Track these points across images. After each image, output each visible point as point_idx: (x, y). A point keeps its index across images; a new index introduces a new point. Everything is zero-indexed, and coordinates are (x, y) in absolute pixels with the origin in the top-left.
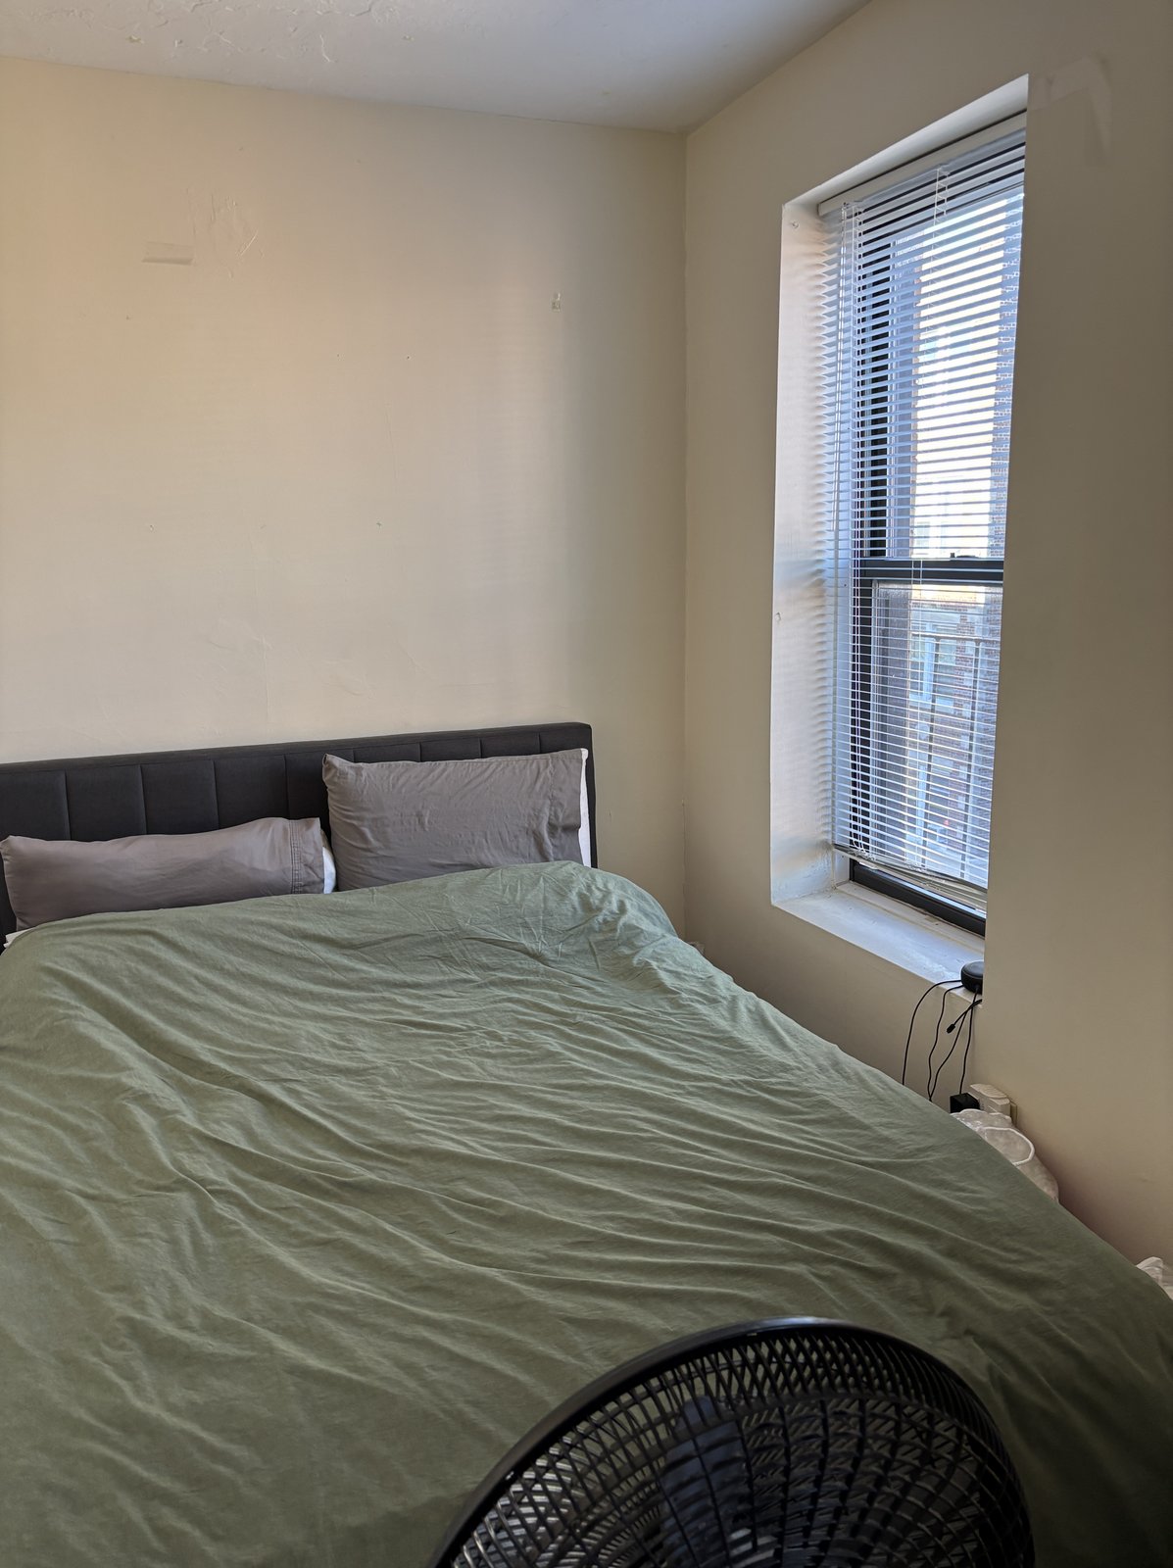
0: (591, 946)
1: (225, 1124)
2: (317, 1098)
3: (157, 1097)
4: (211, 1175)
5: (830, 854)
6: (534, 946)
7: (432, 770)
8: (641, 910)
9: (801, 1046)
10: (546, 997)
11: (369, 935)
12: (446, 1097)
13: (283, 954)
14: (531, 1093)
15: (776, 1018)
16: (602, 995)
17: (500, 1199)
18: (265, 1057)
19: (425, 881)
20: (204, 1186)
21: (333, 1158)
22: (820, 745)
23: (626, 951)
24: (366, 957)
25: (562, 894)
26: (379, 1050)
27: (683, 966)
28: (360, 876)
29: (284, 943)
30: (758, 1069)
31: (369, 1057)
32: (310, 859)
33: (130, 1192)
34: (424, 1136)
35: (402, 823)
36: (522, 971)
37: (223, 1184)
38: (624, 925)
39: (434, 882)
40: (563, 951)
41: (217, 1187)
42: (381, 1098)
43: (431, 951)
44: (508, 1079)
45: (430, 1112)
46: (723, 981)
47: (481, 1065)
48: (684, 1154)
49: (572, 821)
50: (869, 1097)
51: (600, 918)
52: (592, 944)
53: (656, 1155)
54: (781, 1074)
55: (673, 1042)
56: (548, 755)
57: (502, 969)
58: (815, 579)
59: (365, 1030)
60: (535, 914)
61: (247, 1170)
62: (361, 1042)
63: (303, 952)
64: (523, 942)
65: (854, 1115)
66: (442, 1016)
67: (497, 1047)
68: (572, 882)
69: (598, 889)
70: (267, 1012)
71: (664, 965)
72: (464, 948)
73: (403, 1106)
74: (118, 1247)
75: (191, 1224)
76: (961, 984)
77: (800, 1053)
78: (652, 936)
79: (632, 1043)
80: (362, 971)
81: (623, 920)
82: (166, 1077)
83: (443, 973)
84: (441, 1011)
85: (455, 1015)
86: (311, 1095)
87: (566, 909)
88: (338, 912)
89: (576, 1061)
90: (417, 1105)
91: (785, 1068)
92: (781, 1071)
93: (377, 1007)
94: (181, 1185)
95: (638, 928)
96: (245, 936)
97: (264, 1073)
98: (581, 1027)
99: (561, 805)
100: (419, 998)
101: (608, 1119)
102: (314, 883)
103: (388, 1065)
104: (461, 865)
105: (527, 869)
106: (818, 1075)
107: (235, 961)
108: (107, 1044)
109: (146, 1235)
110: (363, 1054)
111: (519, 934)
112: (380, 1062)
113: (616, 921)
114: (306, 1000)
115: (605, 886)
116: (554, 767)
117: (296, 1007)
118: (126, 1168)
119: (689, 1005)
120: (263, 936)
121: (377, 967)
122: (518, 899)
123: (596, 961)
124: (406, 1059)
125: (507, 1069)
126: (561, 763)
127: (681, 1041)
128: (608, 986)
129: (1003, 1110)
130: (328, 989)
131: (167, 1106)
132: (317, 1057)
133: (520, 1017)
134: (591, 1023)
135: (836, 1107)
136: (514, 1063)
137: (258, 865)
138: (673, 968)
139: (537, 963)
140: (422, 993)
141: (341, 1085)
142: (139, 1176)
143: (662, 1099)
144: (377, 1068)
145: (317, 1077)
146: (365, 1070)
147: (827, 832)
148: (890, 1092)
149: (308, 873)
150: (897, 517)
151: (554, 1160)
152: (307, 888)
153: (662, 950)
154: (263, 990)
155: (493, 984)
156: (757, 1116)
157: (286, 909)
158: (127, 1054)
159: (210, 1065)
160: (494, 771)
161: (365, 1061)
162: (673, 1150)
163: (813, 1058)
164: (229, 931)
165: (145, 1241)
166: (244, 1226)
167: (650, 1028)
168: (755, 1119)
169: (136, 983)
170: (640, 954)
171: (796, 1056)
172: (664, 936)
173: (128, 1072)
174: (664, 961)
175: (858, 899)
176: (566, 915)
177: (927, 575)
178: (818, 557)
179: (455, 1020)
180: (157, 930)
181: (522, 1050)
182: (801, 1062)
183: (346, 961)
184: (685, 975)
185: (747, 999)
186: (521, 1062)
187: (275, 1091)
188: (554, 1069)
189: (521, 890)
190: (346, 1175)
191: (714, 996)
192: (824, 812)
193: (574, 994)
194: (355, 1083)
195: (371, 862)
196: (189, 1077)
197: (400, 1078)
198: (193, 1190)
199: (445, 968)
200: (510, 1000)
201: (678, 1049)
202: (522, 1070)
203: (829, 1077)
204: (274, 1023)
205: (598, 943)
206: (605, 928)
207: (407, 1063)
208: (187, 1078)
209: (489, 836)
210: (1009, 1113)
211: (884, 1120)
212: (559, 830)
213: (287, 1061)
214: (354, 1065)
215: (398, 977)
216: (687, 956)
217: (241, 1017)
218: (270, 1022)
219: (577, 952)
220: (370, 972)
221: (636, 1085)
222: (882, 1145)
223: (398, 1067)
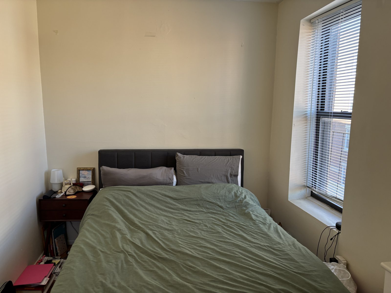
0: (235, 206)
1: (136, 239)
2: (159, 235)
3: (123, 230)
4: (130, 250)
5: (306, 189)
6: (221, 204)
7: (202, 158)
8: (251, 198)
9: (285, 238)
10: (221, 218)
11: (181, 197)
12: (190, 239)
13: (160, 200)
14: (211, 241)
15: (281, 230)
16: (236, 219)
17: (196, 267)
18: (150, 224)
19: (196, 185)
20: (127, 253)
21: (159, 251)
22: (304, 159)
23: (244, 208)
24: (179, 202)
25: (230, 192)
26: (177, 226)
27: (259, 214)
28: (182, 182)
29: (160, 197)
30: (272, 243)
31: (174, 227)
32: (170, 177)
33: (111, 252)
34: (182, 248)
35: (193, 171)
36: (217, 210)
37: (132, 253)
38: (245, 202)
39: (198, 185)
40: (228, 206)
41: (130, 254)
42: (175, 237)
43: (195, 203)
44: (206, 237)
45: (185, 242)
46: (269, 219)
47: (201, 233)
48: (246, 262)
49: (236, 174)
50: (301, 254)
51: (239, 199)
52: (236, 206)
53: (239, 261)
54: (277, 245)
55: (251, 233)
56: (231, 157)
57: (212, 209)
58: (305, 116)
59: (175, 220)
60: (222, 196)
61: (138, 251)
62: (173, 223)
63: (164, 199)
64: (218, 203)
65: (295, 258)
66: (194, 219)
67: (206, 229)
68: (233, 189)
69: (240, 192)
70: (153, 213)
71: (254, 213)
72: (203, 203)
73: (179, 240)
74: (104, 264)
75: (122, 261)
76: (335, 227)
77: (284, 240)
78: (252, 206)
79: (241, 232)
80: (177, 206)
81: (245, 200)
82: (126, 226)
83: (197, 208)
84: (194, 218)
85: (198, 219)
86: (158, 235)
87: (230, 196)
88: (174, 190)
89: (225, 235)
90: (182, 240)
91: (279, 243)
92: (278, 244)
93: (179, 215)
94: (122, 252)
95: (248, 203)
96: (152, 194)
97: (149, 228)
98: (228, 226)
99: (234, 170)
100: (190, 214)
101: (229, 251)
102: (171, 183)
103: (178, 230)
104: (207, 182)
105: (222, 185)
106: (288, 246)
107: (148, 200)
108: (115, 217)
109: (111, 262)
110: (173, 226)
111: (217, 201)
112: (177, 229)
113: (243, 200)
114: (163, 211)
115: (242, 191)
116: (233, 160)
117: (160, 213)
118: (112, 246)
119: (258, 224)
120: (156, 195)
121: (182, 205)
122: (218, 192)
123: (236, 210)
124: (183, 229)
125: (207, 235)
126: (234, 159)
127: (254, 233)
128: (238, 217)
129: (344, 264)
130: (169, 209)
131: (124, 233)
132: (162, 225)
133: (214, 222)
134: (231, 226)
135: (291, 256)
136: (209, 233)
137: (158, 177)
138: (256, 214)
139: (221, 209)
140: (191, 213)
141: (166, 233)
142: (114, 248)
143: (244, 247)
144: (175, 230)
145: (161, 230)
146: (173, 230)
147: (305, 183)
148: (307, 254)
149: (170, 181)
150: (328, 100)
151: (212, 259)
152: (169, 184)
153: (254, 209)
154: (154, 208)
155: (209, 213)
156: (268, 255)
157: (162, 189)
158: (119, 219)
159: (137, 224)
160: (217, 159)
161: (174, 228)
162: (243, 261)
163: (288, 242)
164: (148, 193)
165: (111, 264)
166: (134, 264)
167: (246, 229)
168: (268, 256)
169: (125, 203)
170: (248, 209)
171: (283, 241)
172: (255, 206)
173: (118, 224)
174: (254, 212)
175: (312, 201)
176: (230, 197)
177: (334, 116)
178: (306, 110)
179: (197, 220)
180: (132, 191)
181: (212, 230)
182: (284, 243)
183: (174, 203)
184: (259, 216)
185: (274, 224)
186: (211, 233)
187: (150, 233)
188: (219, 236)
189: (220, 190)
190: (161, 255)
191: (265, 223)
192: (305, 177)
193: (229, 218)
194: (169, 233)
195: (185, 179)
196: (132, 227)
197: (180, 233)
198: (125, 253)
199: (198, 207)
200: (212, 217)
201: (252, 235)
202: (211, 235)
203: (291, 247)
204: (154, 216)
205: (237, 206)
206: (240, 202)
207: (183, 230)
208: (131, 227)
209: (214, 176)
210: (346, 265)
211: (303, 261)
212: (233, 176)
213: (155, 225)
214: (170, 228)
215: (186, 208)
216: (261, 212)
217: (147, 214)
218: (153, 216)
219: (232, 207)
220: (179, 206)
221: (238, 243)
222: (301, 268)
223: (180, 230)
